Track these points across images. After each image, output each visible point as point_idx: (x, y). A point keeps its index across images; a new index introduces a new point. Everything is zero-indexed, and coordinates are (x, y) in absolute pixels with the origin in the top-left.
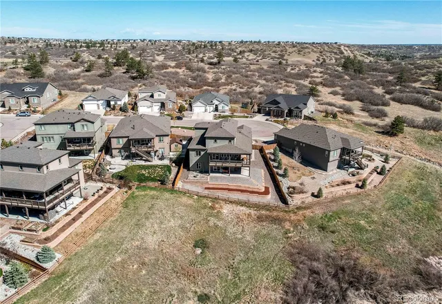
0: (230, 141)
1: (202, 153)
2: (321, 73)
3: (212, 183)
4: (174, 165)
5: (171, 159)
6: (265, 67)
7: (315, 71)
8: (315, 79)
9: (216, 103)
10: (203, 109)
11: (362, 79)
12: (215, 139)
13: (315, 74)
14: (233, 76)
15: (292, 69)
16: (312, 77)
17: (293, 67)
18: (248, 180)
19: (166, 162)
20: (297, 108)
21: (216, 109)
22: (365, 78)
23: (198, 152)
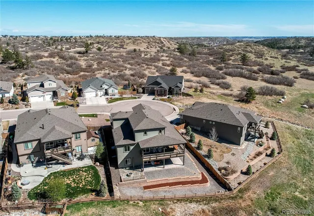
0: (160, 132)
1: (132, 148)
2: (167, 57)
3: (150, 182)
4: (98, 164)
5: (91, 157)
6: (124, 54)
7: (162, 56)
8: (165, 62)
9: (106, 87)
10: (94, 94)
11: (197, 60)
12: (145, 131)
13: (163, 58)
14: (103, 62)
15: (145, 55)
16: (163, 60)
17: (146, 53)
18: (183, 169)
19: (88, 162)
20: (177, 87)
21: (106, 93)
22: (198, 60)
23: (126, 147)
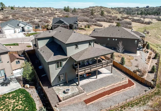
0: (90, 44)
1: (64, 63)
2: (59, 13)
7: (56, 12)
8: (59, 15)
9: (23, 26)
10: (13, 31)
11: (77, 14)
12: (76, 44)
15: (46, 12)
16: (57, 15)
20: (75, 23)
21: (23, 30)
